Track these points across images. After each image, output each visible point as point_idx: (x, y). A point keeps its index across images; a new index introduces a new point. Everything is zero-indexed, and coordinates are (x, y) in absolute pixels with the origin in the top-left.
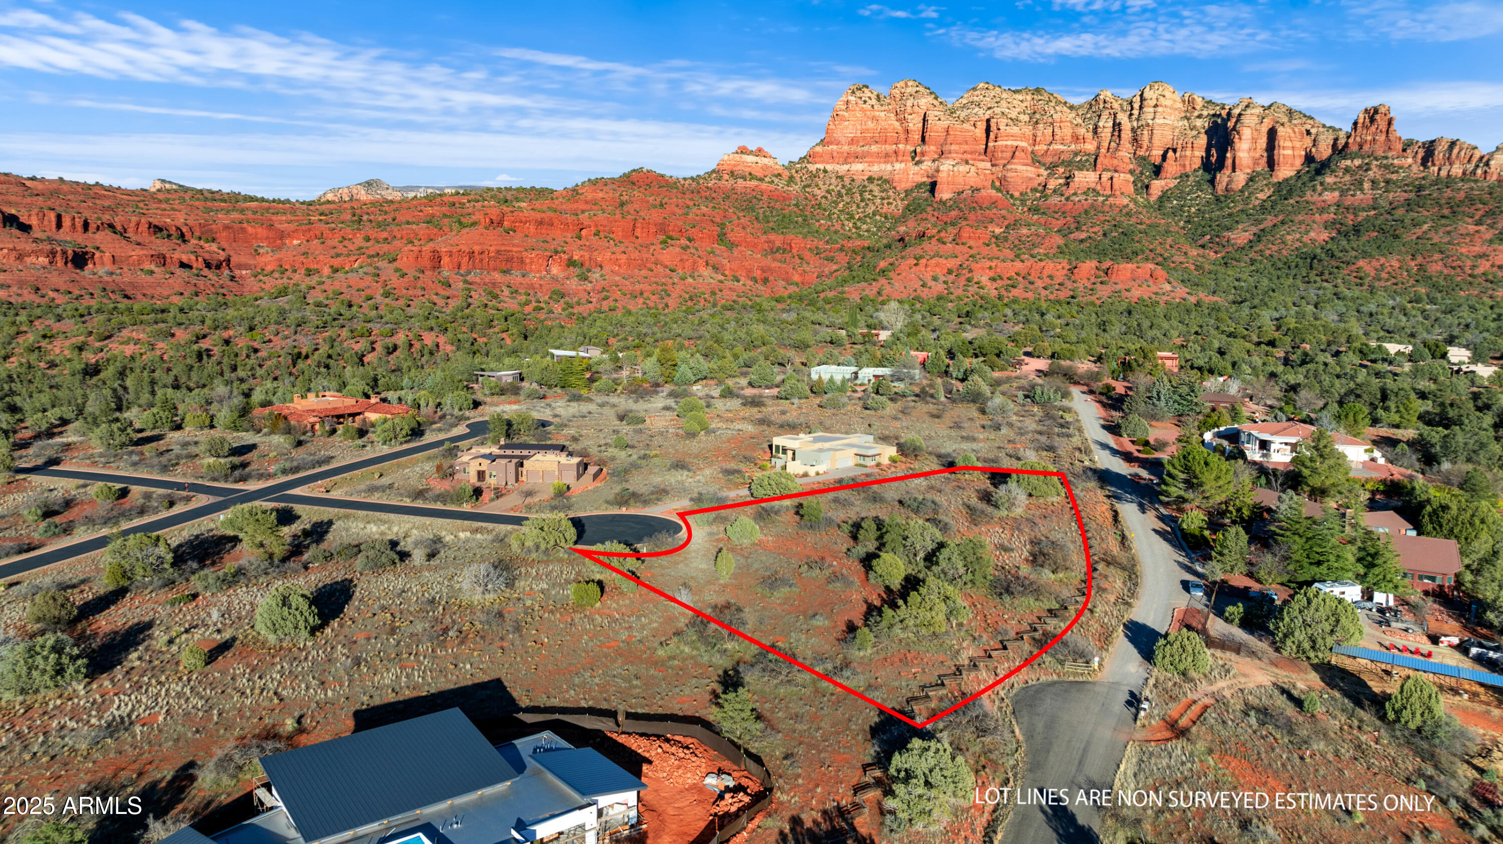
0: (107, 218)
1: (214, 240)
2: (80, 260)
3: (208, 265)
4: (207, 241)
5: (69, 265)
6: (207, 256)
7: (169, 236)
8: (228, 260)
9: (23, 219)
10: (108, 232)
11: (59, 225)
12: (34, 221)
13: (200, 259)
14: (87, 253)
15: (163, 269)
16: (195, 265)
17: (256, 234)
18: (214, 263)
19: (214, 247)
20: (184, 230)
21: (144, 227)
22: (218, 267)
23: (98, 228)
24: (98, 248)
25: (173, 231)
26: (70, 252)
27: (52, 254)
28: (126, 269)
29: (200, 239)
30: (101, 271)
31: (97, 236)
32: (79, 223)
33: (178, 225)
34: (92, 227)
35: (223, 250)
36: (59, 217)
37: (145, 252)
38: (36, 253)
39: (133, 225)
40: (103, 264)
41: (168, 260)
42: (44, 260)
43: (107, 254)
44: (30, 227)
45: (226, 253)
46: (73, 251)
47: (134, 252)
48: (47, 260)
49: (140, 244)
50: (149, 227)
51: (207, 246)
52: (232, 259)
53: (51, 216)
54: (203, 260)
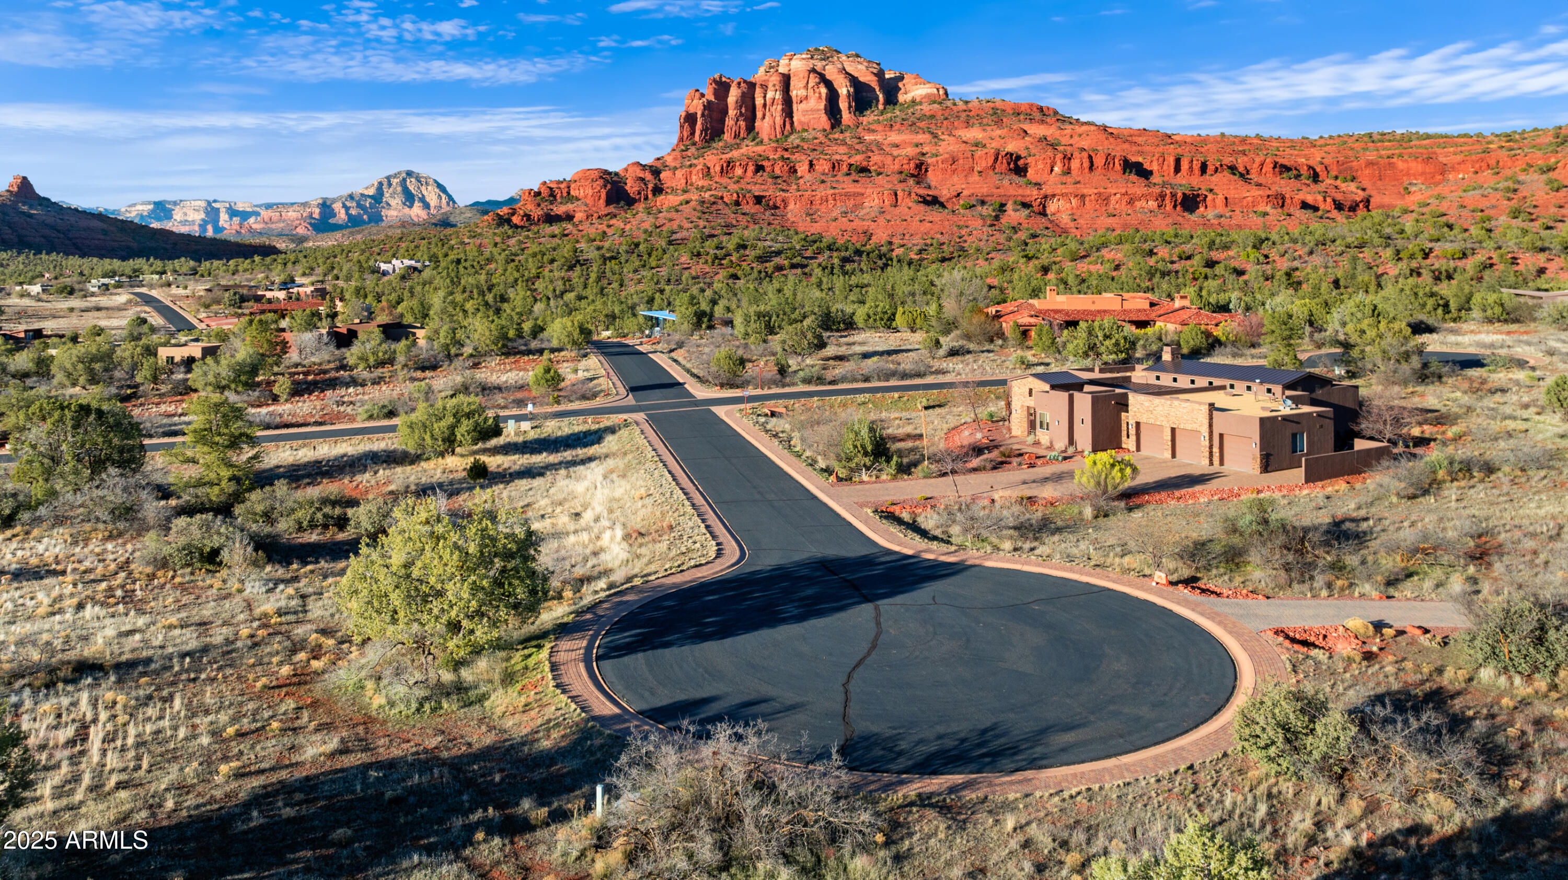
0: (1228, 160)
1: (1353, 179)
2: (1190, 202)
3: (1339, 206)
4: (1345, 180)
5: (1178, 208)
6: (1339, 197)
7: (1298, 177)
8: (1367, 202)
9: (1146, 166)
10: (1227, 173)
11: (1177, 169)
12: (1155, 167)
13: (1329, 200)
14: (1198, 195)
15: (1280, 210)
16: (1322, 206)
17: (1409, 169)
18: (1348, 204)
19: (1352, 187)
20: (1318, 170)
21: (1268, 167)
22: (1353, 208)
23: (1216, 170)
24: (1211, 190)
25: (1304, 171)
26: (1179, 195)
27: (1162, 196)
28: (1237, 212)
29: (1336, 178)
30: (1210, 214)
31: (1213, 178)
32: (1197, 166)
33: (1311, 163)
34: (1211, 168)
35: (1364, 190)
36: (1178, 161)
37: (1261, 193)
38: (1145, 197)
39: (1256, 165)
40: (1215, 207)
41: (1288, 201)
42: (1152, 204)
43: (1221, 196)
44: (1151, 173)
45: (1367, 193)
46: (1184, 194)
47: (1250, 193)
48: (1155, 204)
49: (1259, 185)
50: (1275, 167)
51: (1343, 186)
52: (1372, 200)
53: (1171, 161)
54: (1334, 201)
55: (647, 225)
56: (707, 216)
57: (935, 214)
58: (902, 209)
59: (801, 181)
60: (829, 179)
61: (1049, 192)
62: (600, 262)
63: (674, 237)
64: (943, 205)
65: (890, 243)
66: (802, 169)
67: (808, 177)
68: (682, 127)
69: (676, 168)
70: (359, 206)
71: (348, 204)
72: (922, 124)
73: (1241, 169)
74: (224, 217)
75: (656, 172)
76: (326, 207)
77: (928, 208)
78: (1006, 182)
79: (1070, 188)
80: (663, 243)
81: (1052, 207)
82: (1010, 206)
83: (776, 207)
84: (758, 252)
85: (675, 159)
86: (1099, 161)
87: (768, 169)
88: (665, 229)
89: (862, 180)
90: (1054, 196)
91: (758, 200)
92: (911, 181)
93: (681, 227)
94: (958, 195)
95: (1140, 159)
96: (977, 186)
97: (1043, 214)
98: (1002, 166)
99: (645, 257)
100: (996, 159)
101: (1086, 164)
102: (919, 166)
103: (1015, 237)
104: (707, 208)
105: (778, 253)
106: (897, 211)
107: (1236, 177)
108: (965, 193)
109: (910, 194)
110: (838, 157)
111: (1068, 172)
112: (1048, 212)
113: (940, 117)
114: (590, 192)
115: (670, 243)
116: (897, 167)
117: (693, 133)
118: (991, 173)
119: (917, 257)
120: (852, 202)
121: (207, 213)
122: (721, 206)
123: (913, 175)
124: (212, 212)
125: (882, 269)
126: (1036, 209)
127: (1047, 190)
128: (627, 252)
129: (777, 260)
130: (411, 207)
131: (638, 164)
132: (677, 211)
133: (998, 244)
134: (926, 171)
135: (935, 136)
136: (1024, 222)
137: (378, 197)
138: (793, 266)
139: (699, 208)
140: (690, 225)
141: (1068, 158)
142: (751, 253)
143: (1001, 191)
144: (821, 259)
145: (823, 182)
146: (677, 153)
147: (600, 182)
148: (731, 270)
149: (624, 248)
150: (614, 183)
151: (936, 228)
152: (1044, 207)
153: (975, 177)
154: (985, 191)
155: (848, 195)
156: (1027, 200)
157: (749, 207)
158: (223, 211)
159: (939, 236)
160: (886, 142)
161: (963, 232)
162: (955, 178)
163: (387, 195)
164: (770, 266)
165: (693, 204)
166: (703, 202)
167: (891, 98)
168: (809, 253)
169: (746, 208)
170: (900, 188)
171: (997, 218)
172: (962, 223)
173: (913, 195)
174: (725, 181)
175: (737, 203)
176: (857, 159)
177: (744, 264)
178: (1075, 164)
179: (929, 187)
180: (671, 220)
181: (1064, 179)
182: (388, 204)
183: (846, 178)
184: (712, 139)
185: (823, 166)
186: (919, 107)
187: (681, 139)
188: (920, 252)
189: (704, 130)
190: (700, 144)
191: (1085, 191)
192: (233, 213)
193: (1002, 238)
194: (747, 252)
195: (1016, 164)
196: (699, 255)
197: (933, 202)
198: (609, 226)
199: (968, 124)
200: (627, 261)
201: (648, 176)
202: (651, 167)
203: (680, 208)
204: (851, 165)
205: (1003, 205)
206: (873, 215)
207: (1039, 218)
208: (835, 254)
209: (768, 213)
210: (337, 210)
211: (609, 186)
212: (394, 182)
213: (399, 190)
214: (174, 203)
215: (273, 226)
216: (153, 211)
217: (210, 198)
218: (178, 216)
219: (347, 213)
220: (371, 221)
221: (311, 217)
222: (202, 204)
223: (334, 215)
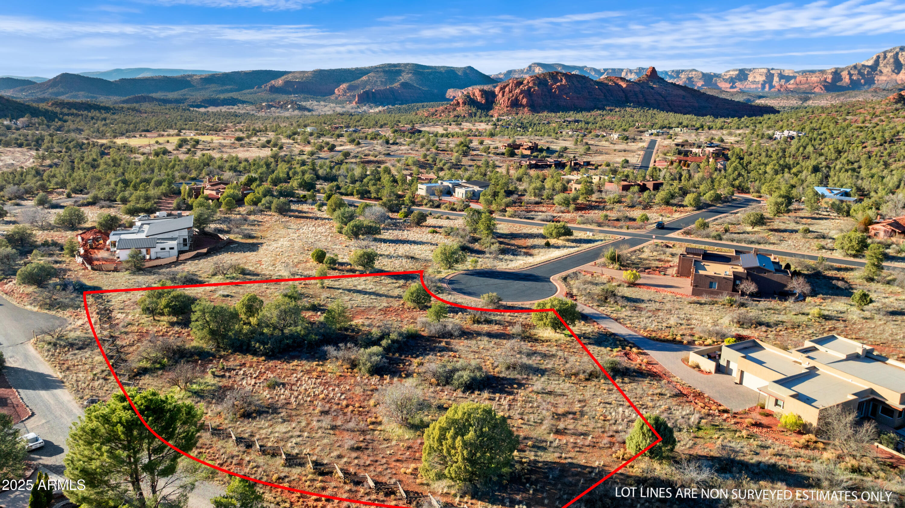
70: (860, 73)
71: (852, 72)
74: (776, 79)
76: (837, 74)
121: (767, 77)
124: (769, 76)
130: (898, 73)
137: (874, 67)
158: (776, 75)
163: (881, 65)
182: (881, 72)
192: (781, 76)
210: (843, 77)
212: (889, 55)
213: (892, 60)
214: (750, 70)
215: (801, 86)
216: (738, 75)
217: (770, 67)
218: (750, 78)
219: (850, 78)
220: (865, 84)
221: (825, 81)
222: (765, 71)
223: (841, 80)
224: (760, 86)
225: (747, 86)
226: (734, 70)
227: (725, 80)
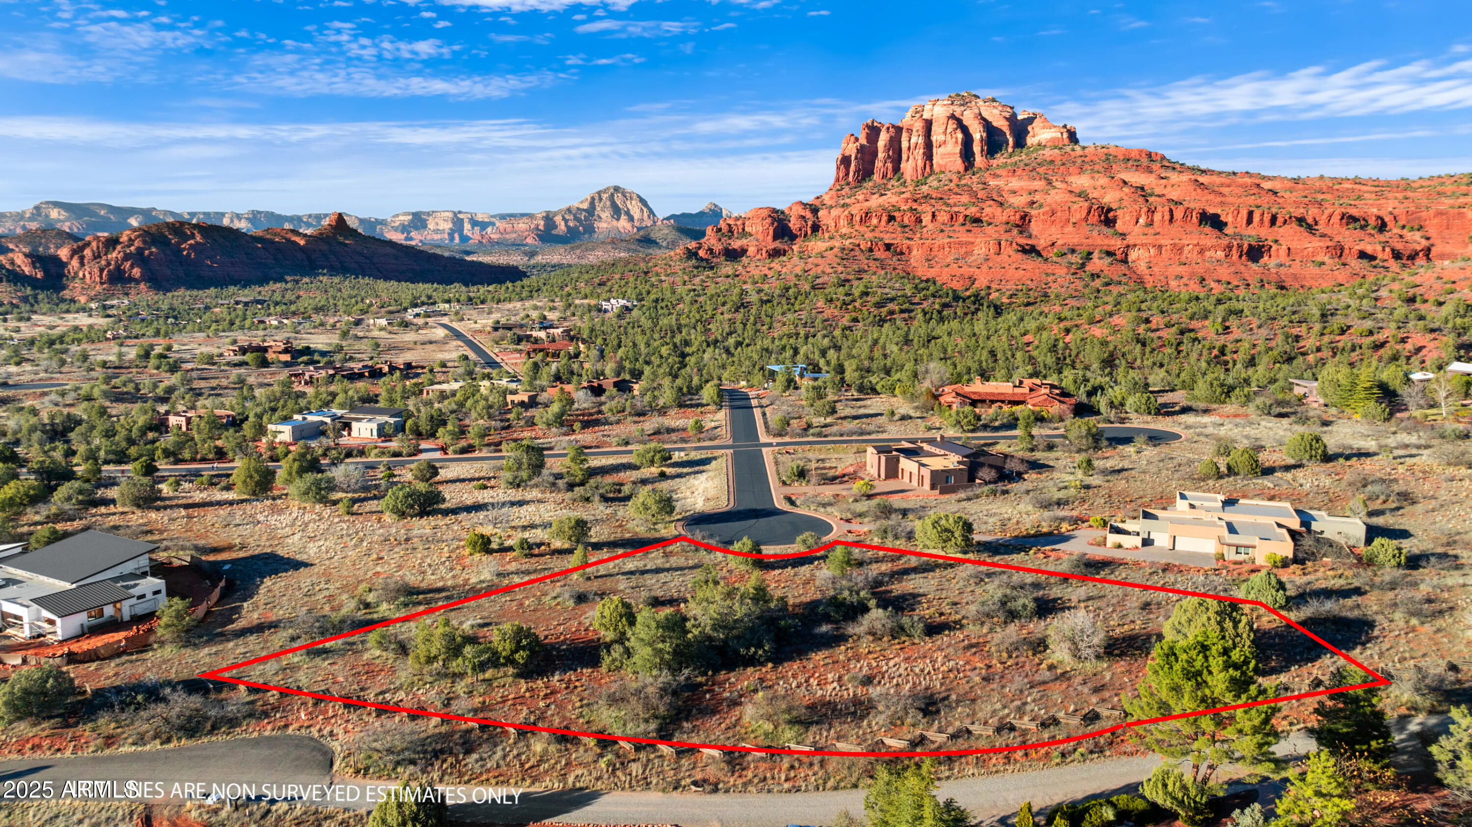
0: (1299, 212)
1: (1420, 228)
2: (1255, 253)
3: (1397, 255)
4: (1412, 230)
5: (1244, 257)
6: (1399, 246)
7: (1362, 228)
8: (1427, 251)
9: (1222, 218)
10: (1294, 225)
11: (1250, 221)
12: (1229, 219)
13: (1388, 249)
14: (1263, 246)
15: (1337, 260)
16: (1380, 256)
18: (1407, 253)
19: (1417, 236)
20: (1387, 219)
21: (1336, 218)
22: (1413, 257)
23: (1285, 222)
24: (1276, 241)
25: (1372, 221)
26: (1246, 246)
27: (1230, 247)
28: (1297, 262)
29: (1403, 227)
30: (1273, 263)
31: (1281, 230)
32: (1267, 218)
33: (1382, 213)
34: (1280, 220)
35: (1428, 239)
36: (1250, 214)
37: (1321, 244)
38: (1214, 248)
39: (1325, 217)
40: (1278, 256)
41: (1346, 251)
42: (1220, 254)
43: (1284, 247)
44: (1226, 224)
45: (1431, 242)
46: (1250, 245)
47: (1312, 244)
48: (1223, 254)
49: (1323, 236)
50: (1342, 218)
51: (1408, 235)
52: (1433, 249)
53: (1244, 213)
54: (1393, 250)
55: (798, 270)
56: (845, 262)
57: (1031, 264)
58: (1004, 257)
59: (925, 230)
60: (947, 229)
61: (1131, 242)
62: (759, 304)
63: (818, 281)
64: (1039, 254)
65: (989, 288)
66: (926, 219)
67: (931, 226)
68: (838, 168)
69: (831, 207)
70: (576, 219)
71: (567, 217)
72: (1041, 170)
73: (1310, 221)
74: (467, 226)
75: (815, 210)
76: (549, 218)
77: (1025, 257)
78: (1095, 233)
79: (1150, 239)
80: (807, 287)
81: (1133, 255)
82: (1096, 255)
83: (902, 253)
84: (876, 299)
85: (832, 198)
86: (1179, 214)
87: (898, 219)
88: (811, 273)
89: (975, 230)
90: (1135, 246)
91: (888, 247)
92: (1015, 231)
93: (823, 272)
94: (1053, 244)
95: (1219, 211)
96: (1070, 236)
97: (1125, 261)
98: (1094, 218)
99: (793, 301)
100: (1089, 212)
101: (1167, 217)
102: (1024, 217)
103: (1092, 284)
104: (847, 255)
105: (892, 300)
106: (999, 259)
107: (1302, 229)
108: (1060, 242)
109: (1011, 244)
110: (956, 209)
111: (1150, 224)
112: (1130, 260)
113: (1058, 162)
114: (760, 229)
115: (813, 288)
116: (1005, 218)
117: (847, 174)
118: (1084, 224)
119: (1007, 301)
120: (964, 250)
121: (454, 223)
122: (857, 252)
123: (1017, 226)
124: (458, 223)
125: (973, 314)
126: (1119, 257)
127: (1130, 240)
128: (780, 296)
129: (891, 306)
130: (618, 219)
131: (801, 203)
132: (823, 257)
133: (1076, 291)
134: (1030, 221)
135: (1050, 183)
136: (1105, 268)
137: (591, 210)
138: (902, 311)
139: (840, 255)
140: (831, 271)
141: (1151, 211)
142: (872, 299)
143: (1090, 241)
144: (925, 305)
145: (942, 231)
146: (833, 192)
147: (769, 220)
148: (854, 315)
149: (778, 292)
150: (780, 221)
151: (1028, 275)
152: (1127, 255)
153: (1070, 228)
154: (1076, 241)
155: (961, 244)
156: (1112, 249)
157: (880, 254)
158: (466, 221)
159: (1029, 282)
160: (1007, 188)
161: (1050, 279)
162: (1053, 229)
163: (598, 209)
164: (884, 311)
165: (835, 250)
166: (844, 249)
167: (1020, 143)
168: (917, 300)
169: (878, 254)
170: (1004, 237)
171: (1083, 265)
172: (1050, 271)
173: (1014, 245)
174: (863, 229)
175: (871, 250)
176: (973, 211)
177: (865, 309)
178: (1157, 217)
179: (1030, 237)
180: (817, 265)
181: (1146, 230)
182: (600, 217)
183: (961, 228)
184: (864, 179)
185: (943, 217)
186: (1041, 152)
187: (837, 180)
188: (1011, 296)
189: (857, 171)
190: (853, 184)
191: (1162, 242)
192: (474, 223)
193: (1080, 285)
194: (869, 299)
195: (1106, 216)
196: (831, 301)
197: (1030, 251)
198: (770, 269)
199: (1081, 170)
200: (778, 304)
201: (808, 214)
202: (811, 205)
203: (825, 254)
204: (966, 216)
205: (1090, 253)
206: (979, 261)
207: (1119, 264)
208: (938, 300)
209: (894, 259)
210: (558, 223)
211: (776, 224)
212: (605, 196)
213: (608, 203)
214: (429, 214)
215: (507, 236)
216: (412, 221)
217: (456, 210)
218: (431, 226)
219: (566, 225)
220: (585, 232)
221: (537, 228)
222: (451, 215)
223: (556, 227)
224: (446, 236)
225: (429, 237)
226: (405, 214)
227: (395, 229)
